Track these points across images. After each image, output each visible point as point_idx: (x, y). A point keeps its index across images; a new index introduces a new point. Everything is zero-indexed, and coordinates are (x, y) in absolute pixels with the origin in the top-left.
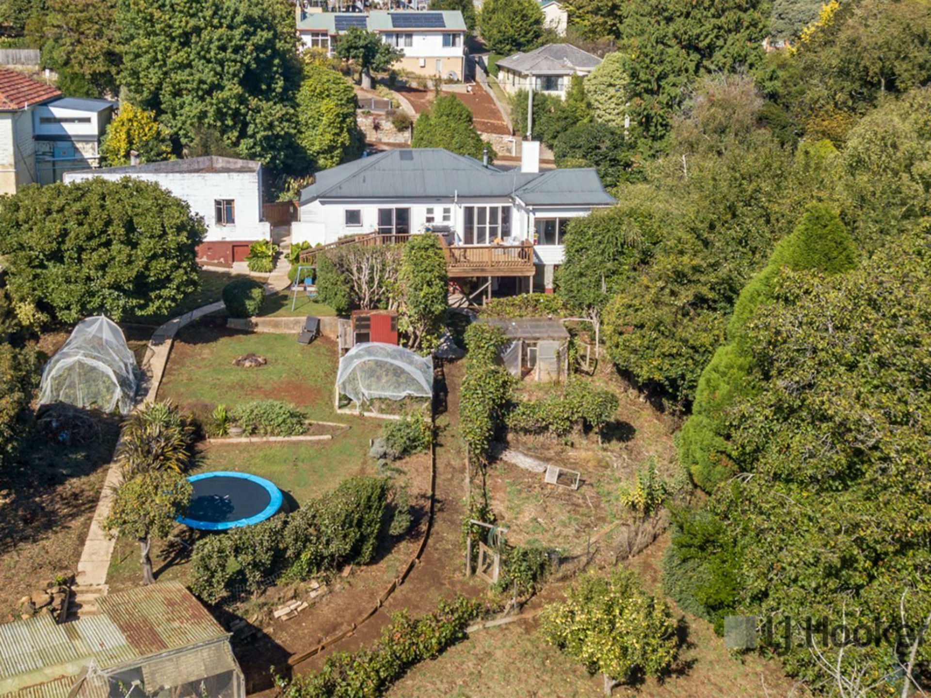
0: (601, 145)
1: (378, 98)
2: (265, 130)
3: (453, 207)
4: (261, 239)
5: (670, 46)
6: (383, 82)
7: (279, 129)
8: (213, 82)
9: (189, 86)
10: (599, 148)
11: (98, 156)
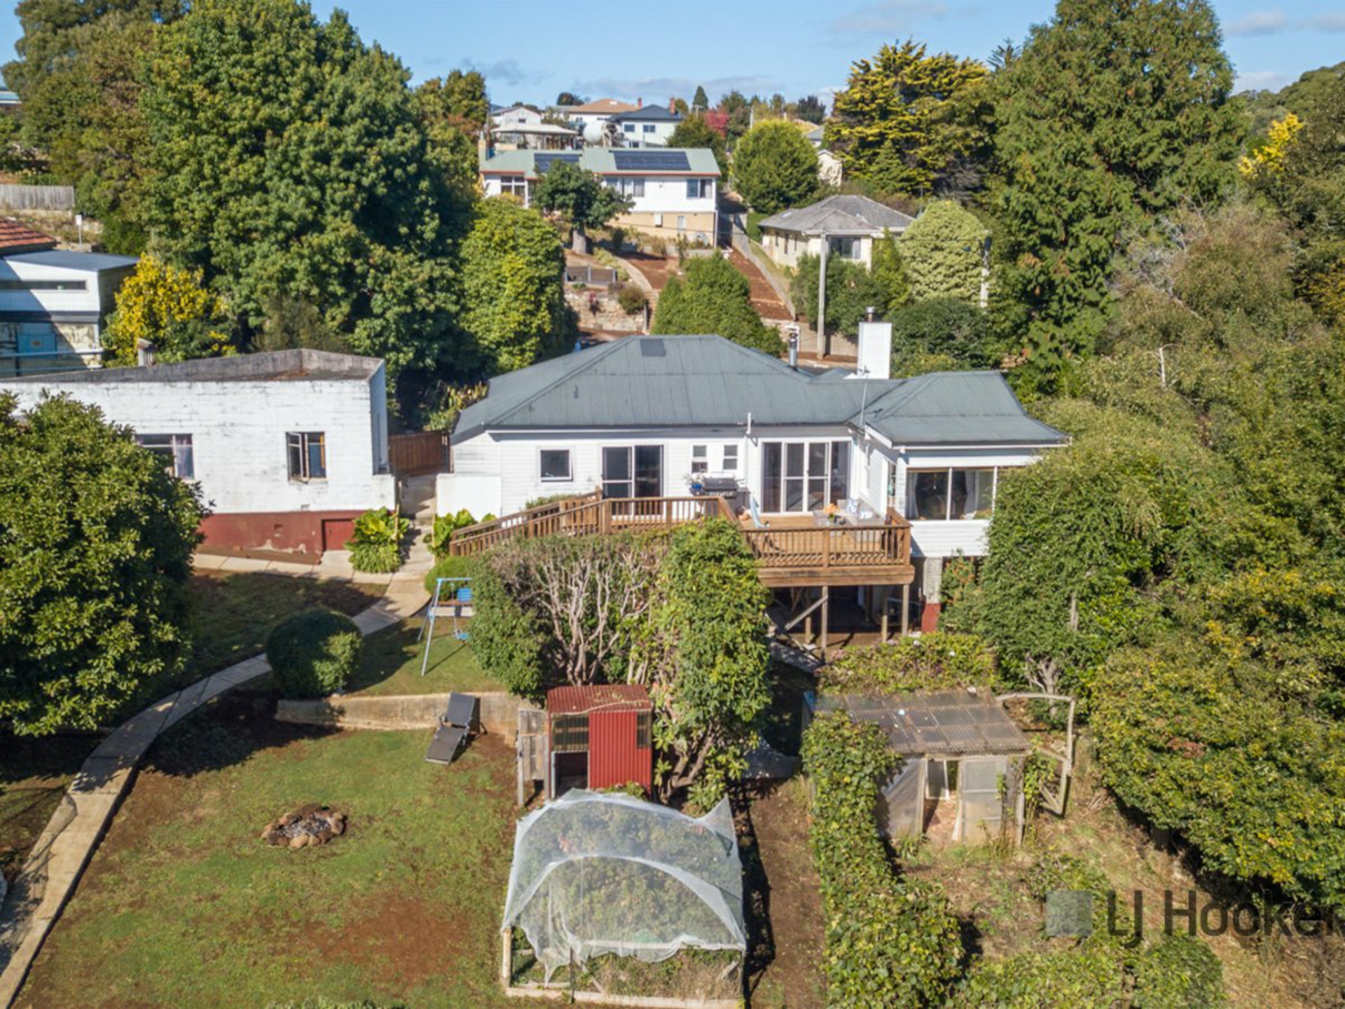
0: (956, 333)
1: (597, 267)
2: (400, 303)
3: (742, 443)
4: (377, 507)
5: (1087, 167)
6: (603, 244)
7: (424, 301)
8: (303, 218)
9: (260, 223)
10: (952, 337)
11: (100, 350)
